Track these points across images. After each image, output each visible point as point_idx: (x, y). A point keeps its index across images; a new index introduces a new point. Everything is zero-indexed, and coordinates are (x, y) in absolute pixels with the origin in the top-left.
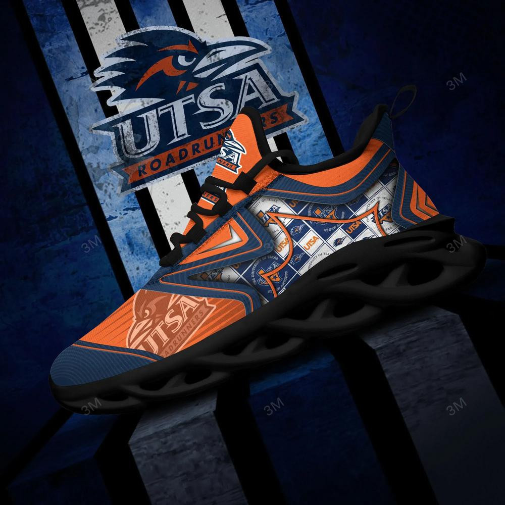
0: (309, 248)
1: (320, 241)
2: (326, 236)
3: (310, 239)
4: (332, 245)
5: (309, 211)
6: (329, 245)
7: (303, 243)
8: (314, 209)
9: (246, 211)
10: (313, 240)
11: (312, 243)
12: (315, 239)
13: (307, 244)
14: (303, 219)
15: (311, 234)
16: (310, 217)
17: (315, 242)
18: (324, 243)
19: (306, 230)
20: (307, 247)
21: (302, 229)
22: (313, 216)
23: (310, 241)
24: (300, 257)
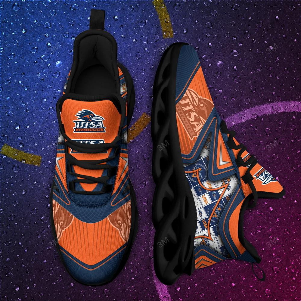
0: (203, 198)
1: (204, 204)
2: (206, 208)
3: (207, 199)
4: (200, 210)
5: (221, 205)
6: (201, 208)
7: (207, 195)
8: (222, 208)
9: (233, 173)
10: (206, 201)
11: (205, 200)
12: (206, 202)
13: (205, 197)
14: (218, 200)
15: (210, 201)
16: (219, 204)
17: (205, 202)
18: (202, 206)
19: (213, 199)
20: (204, 197)
21: (214, 198)
22: (218, 206)
23: (206, 200)
24: (200, 192)
